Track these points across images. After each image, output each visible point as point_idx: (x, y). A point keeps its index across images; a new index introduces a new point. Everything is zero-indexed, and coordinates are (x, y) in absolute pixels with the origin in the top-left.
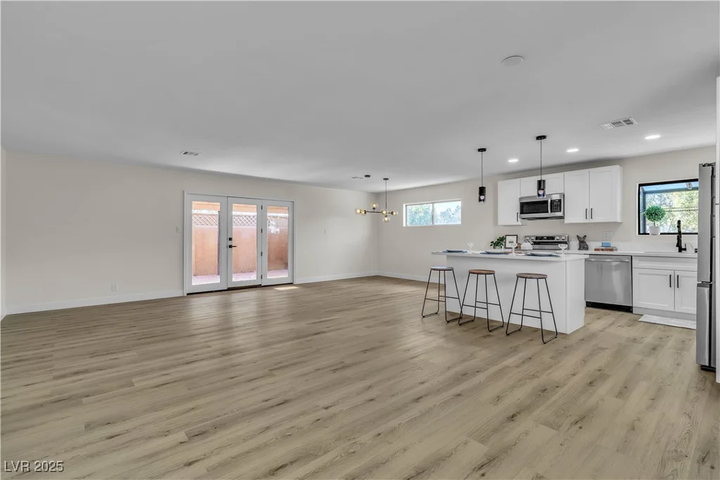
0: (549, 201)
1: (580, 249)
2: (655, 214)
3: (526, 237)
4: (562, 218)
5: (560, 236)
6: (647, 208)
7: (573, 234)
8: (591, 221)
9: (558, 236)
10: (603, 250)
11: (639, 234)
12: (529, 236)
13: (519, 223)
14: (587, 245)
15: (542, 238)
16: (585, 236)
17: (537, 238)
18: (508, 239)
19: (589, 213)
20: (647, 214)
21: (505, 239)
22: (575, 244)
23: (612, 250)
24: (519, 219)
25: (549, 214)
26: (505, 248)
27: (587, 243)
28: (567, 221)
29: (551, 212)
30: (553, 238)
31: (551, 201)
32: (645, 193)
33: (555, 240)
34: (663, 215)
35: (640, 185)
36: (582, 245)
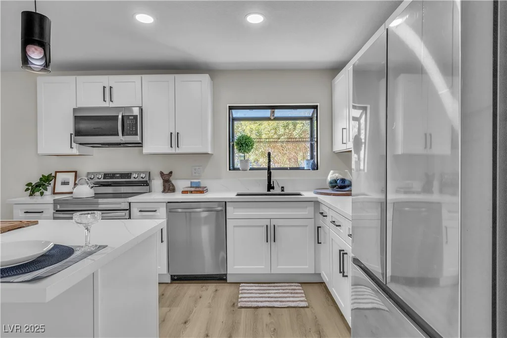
0: (120, 117)
1: (164, 191)
2: (245, 144)
3: (88, 174)
4: (139, 145)
5: (139, 173)
6: (236, 138)
7: (155, 169)
8: (178, 151)
9: (136, 172)
10: (191, 192)
11: (230, 170)
12: (92, 173)
13: (75, 151)
14: (173, 185)
15: (113, 175)
16: (171, 173)
17: (106, 176)
18: (60, 177)
19: (175, 138)
20: (238, 144)
21: (55, 177)
22: (157, 183)
23: (202, 192)
24: (74, 145)
25: (121, 138)
26: (54, 193)
27: (173, 182)
28: (147, 149)
29: (123, 135)
30: (128, 175)
31: (123, 116)
32: (234, 119)
33: (132, 179)
34: (252, 146)
35: (231, 108)
36: (167, 185)
